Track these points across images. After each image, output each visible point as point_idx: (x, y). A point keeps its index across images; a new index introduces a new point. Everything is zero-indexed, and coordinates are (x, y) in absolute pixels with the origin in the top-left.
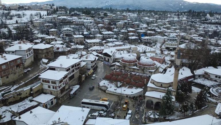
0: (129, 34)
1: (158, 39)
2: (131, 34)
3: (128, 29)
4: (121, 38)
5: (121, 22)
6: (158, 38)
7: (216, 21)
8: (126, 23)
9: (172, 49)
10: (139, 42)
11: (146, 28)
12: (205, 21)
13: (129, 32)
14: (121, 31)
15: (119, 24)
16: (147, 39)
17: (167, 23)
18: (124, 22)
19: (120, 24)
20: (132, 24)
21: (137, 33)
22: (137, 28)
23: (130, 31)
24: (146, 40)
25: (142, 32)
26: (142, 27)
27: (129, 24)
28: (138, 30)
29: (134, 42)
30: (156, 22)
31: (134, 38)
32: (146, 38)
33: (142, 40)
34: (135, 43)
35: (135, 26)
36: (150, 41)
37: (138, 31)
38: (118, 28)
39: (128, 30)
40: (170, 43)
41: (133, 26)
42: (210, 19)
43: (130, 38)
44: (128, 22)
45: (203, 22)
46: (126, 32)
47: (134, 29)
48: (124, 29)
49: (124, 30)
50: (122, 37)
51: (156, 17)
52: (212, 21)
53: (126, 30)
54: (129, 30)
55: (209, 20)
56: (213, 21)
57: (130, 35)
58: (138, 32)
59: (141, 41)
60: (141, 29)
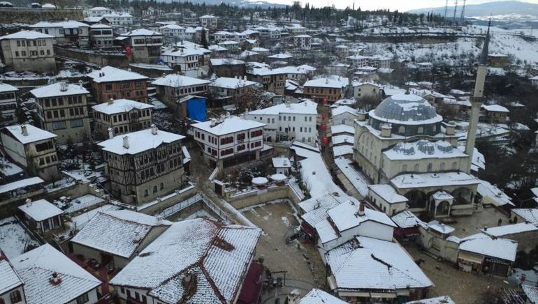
0: (103, 108)
1: (296, 125)
2: (120, 106)
3: (95, 76)
4: (30, 159)
5: (40, 30)
6: (293, 118)
7: (384, 32)
8: (72, 36)
9: (449, 198)
10: (187, 166)
11: (202, 60)
12: (357, 34)
13: (99, 92)
14: (40, 92)
15: (18, 41)
16: (241, 136)
17: (252, 41)
18: (62, 30)
19: (26, 42)
20: (117, 42)
21: (159, 98)
22: (151, 62)
23: (108, 85)
24: (234, 145)
25: (188, 89)
26: (178, 53)
27: (92, 44)
28: (160, 73)
29: (148, 174)
30: (212, 38)
31: (144, 141)
32: (231, 125)
33: (206, 141)
34: (157, 183)
35: (136, 54)
36: (258, 144)
37: (160, 81)
38: (19, 73)
39: (89, 84)
40: (419, 155)
41: (120, 54)
42: (366, 27)
43: (114, 145)
44: (85, 33)
45: (352, 35)
46: (76, 98)
47: (134, 70)
48: (63, 74)
49: (58, 85)
50: (42, 146)
51: (209, 20)
52: (373, 31)
53: (73, 81)
54: (98, 80)
55: (367, 30)
56: (377, 31)
57: (107, 117)
58: (162, 87)
59: (196, 147)
60: (176, 69)
